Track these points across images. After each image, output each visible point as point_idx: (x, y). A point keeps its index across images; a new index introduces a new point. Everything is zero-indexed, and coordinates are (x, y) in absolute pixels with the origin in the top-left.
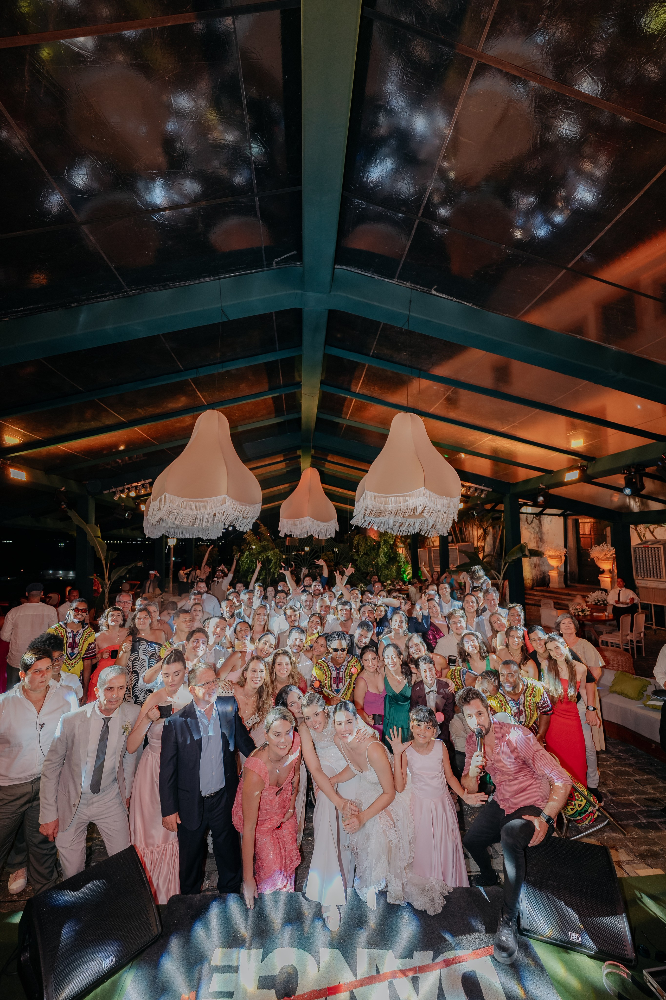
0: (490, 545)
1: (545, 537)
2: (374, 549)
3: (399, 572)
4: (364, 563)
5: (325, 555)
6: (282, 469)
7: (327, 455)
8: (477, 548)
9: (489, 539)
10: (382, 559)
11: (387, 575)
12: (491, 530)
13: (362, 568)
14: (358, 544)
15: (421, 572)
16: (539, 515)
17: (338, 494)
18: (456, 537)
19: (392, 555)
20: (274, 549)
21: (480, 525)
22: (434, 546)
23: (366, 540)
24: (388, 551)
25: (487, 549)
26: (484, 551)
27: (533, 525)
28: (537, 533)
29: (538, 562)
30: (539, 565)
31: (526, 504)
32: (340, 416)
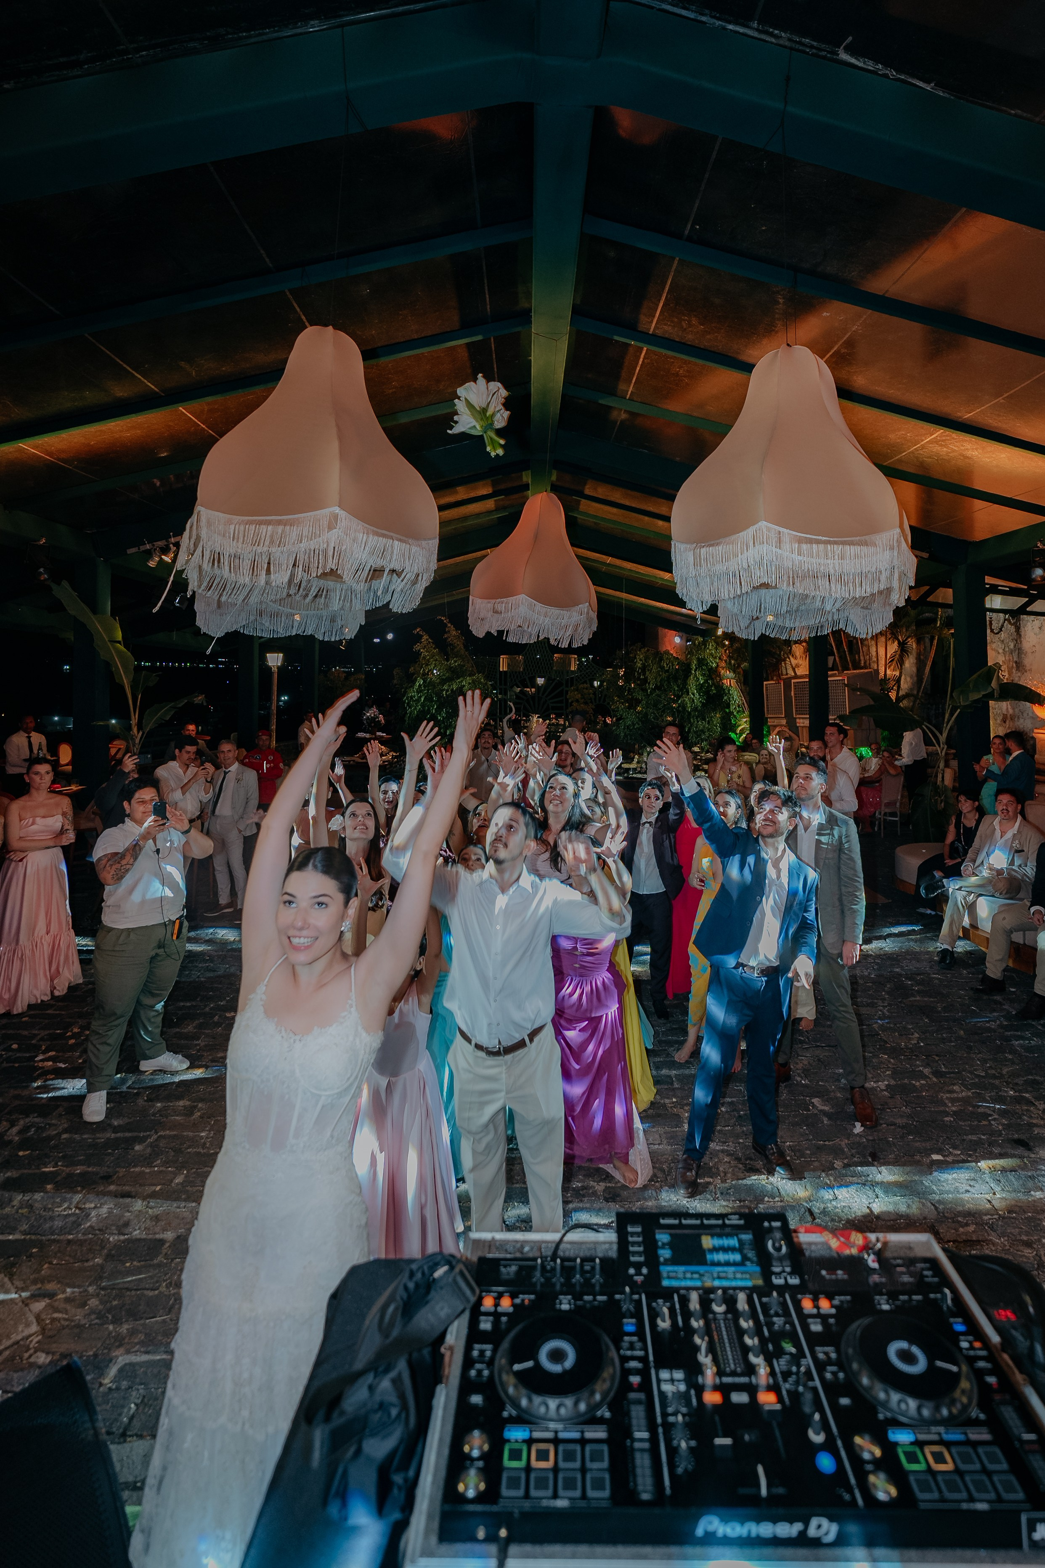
0: (911, 677)
1: (1027, 661)
2: (676, 679)
3: (728, 725)
4: (655, 705)
5: (577, 690)
6: (489, 512)
7: (585, 484)
8: (885, 680)
9: (910, 663)
10: (694, 697)
11: (703, 731)
12: (914, 646)
13: (651, 717)
14: (644, 668)
15: (769, 727)
16: (1016, 614)
17: (604, 569)
18: (843, 658)
19: (714, 691)
20: (474, 675)
21: (892, 633)
22: (796, 677)
23: (661, 659)
24: (706, 681)
25: (905, 685)
26: (899, 687)
27: (1003, 635)
28: (1011, 652)
29: (1011, 711)
30: (1012, 718)
31: (994, 590)
32: (612, 392)
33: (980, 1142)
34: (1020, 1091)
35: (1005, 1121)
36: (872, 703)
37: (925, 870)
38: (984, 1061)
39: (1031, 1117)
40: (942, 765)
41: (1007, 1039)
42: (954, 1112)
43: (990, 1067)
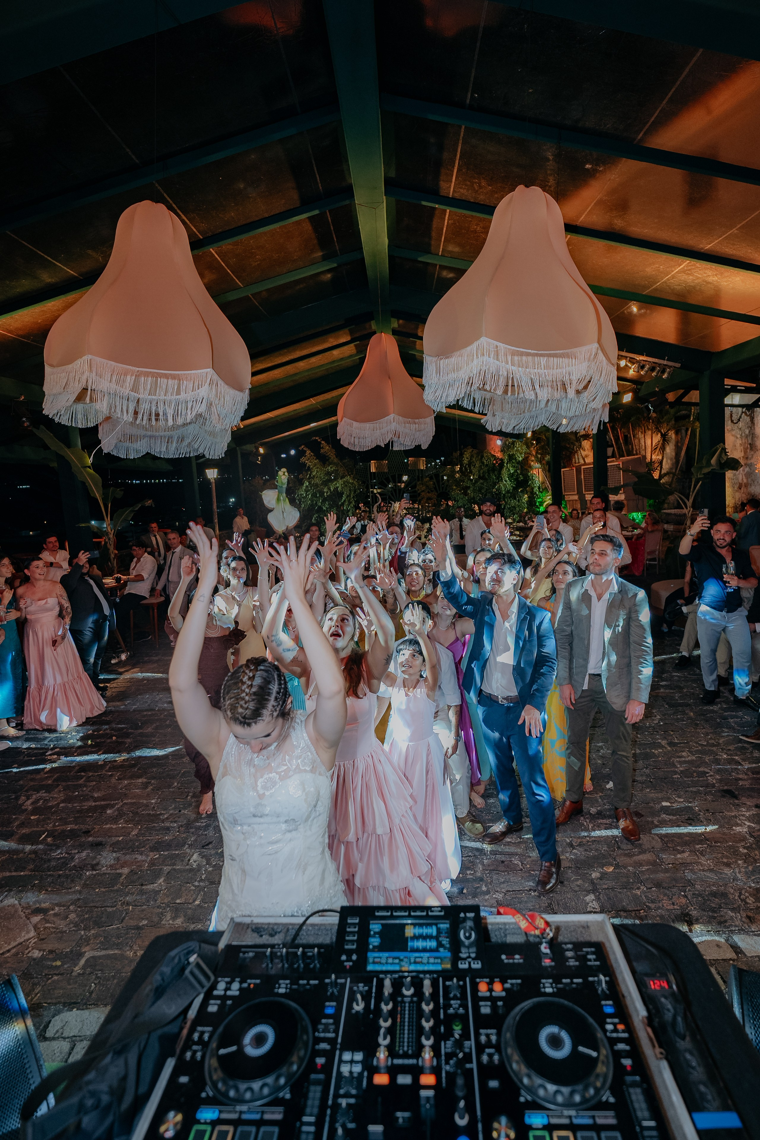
0: (671, 459)
2: (493, 471)
3: (533, 502)
4: (480, 491)
9: (670, 449)
10: (506, 484)
12: (674, 436)
16: (752, 407)
19: (521, 478)
21: (657, 428)
22: (585, 464)
23: (482, 457)
24: (516, 471)
26: (661, 468)
27: (741, 424)
28: (747, 436)
29: (745, 481)
30: (746, 485)
31: (734, 389)
32: (427, 251)
33: (698, 792)
34: (731, 755)
35: (718, 777)
36: (636, 480)
37: (672, 599)
38: (707, 734)
39: (738, 773)
40: (688, 523)
41: (725, 718)
42: (681, 771)
43: (711, 738)
